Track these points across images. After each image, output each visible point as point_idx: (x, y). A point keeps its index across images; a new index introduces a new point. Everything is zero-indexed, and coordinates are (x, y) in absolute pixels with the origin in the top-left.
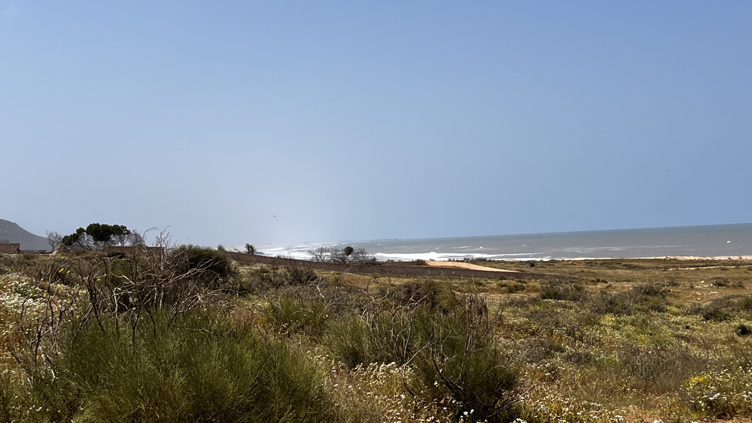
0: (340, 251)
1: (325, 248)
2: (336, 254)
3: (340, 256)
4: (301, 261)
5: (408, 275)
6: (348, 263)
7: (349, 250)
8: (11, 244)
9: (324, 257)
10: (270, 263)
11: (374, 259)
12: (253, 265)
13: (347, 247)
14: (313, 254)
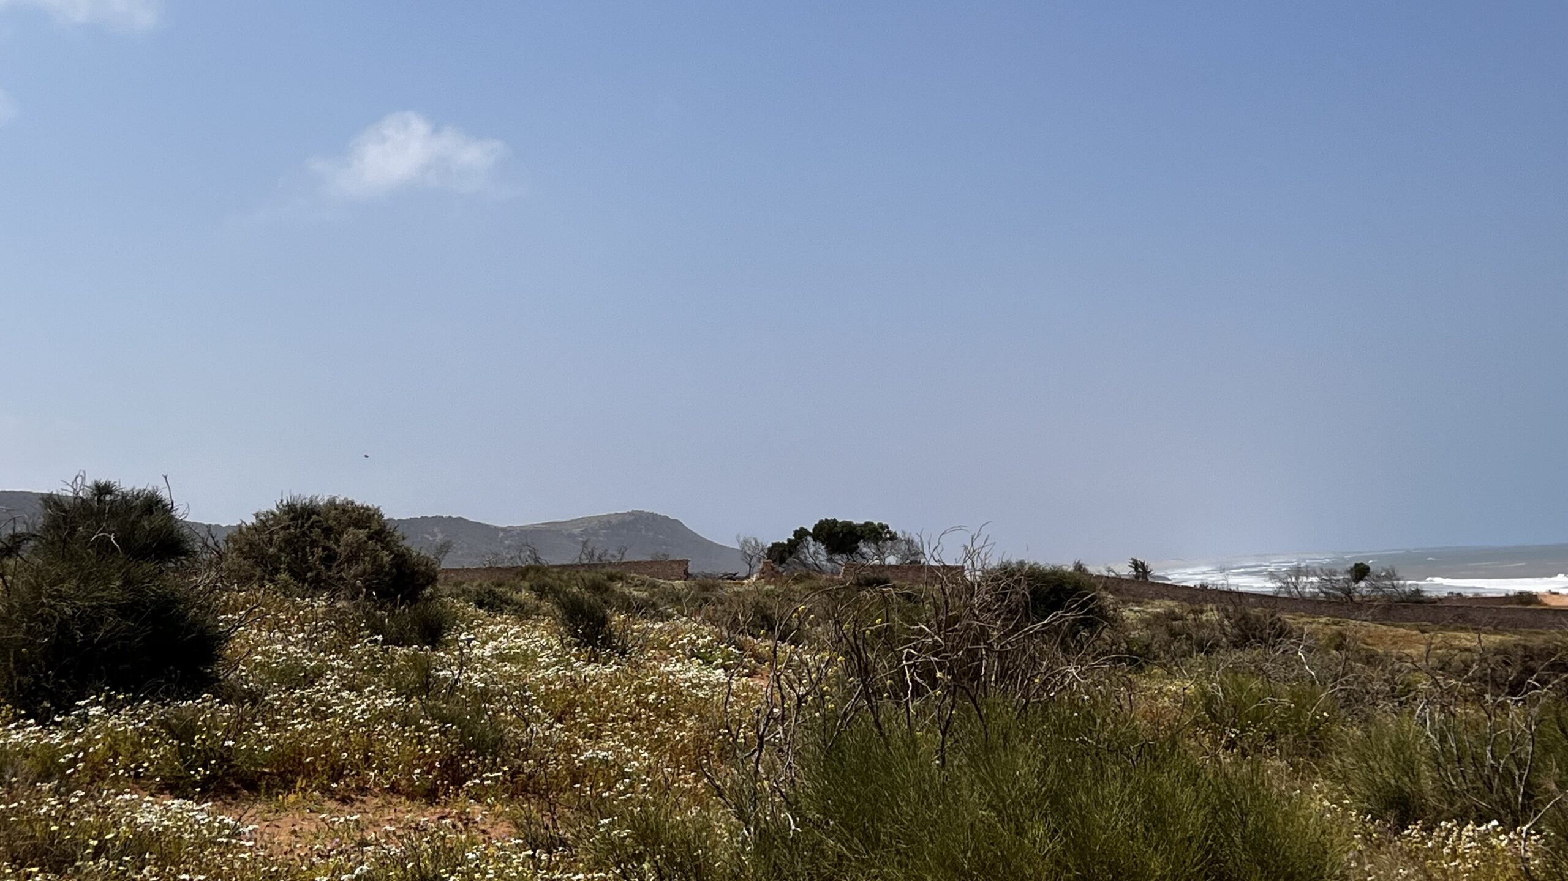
0: (1341, 574)
1: (1307, 567)
2: (1330, 580)
3: (1341, 584)
4: (1254, 595)
5: (1500, 627)
6: (1357, 599)
7: (1360, 572)
8: (673, 562)
9: (1304, 588)
10: (1185, 600)
11: (1418, 592)
12: (1148, 603)
13: (1357, 565)
14: (1280, 580)
